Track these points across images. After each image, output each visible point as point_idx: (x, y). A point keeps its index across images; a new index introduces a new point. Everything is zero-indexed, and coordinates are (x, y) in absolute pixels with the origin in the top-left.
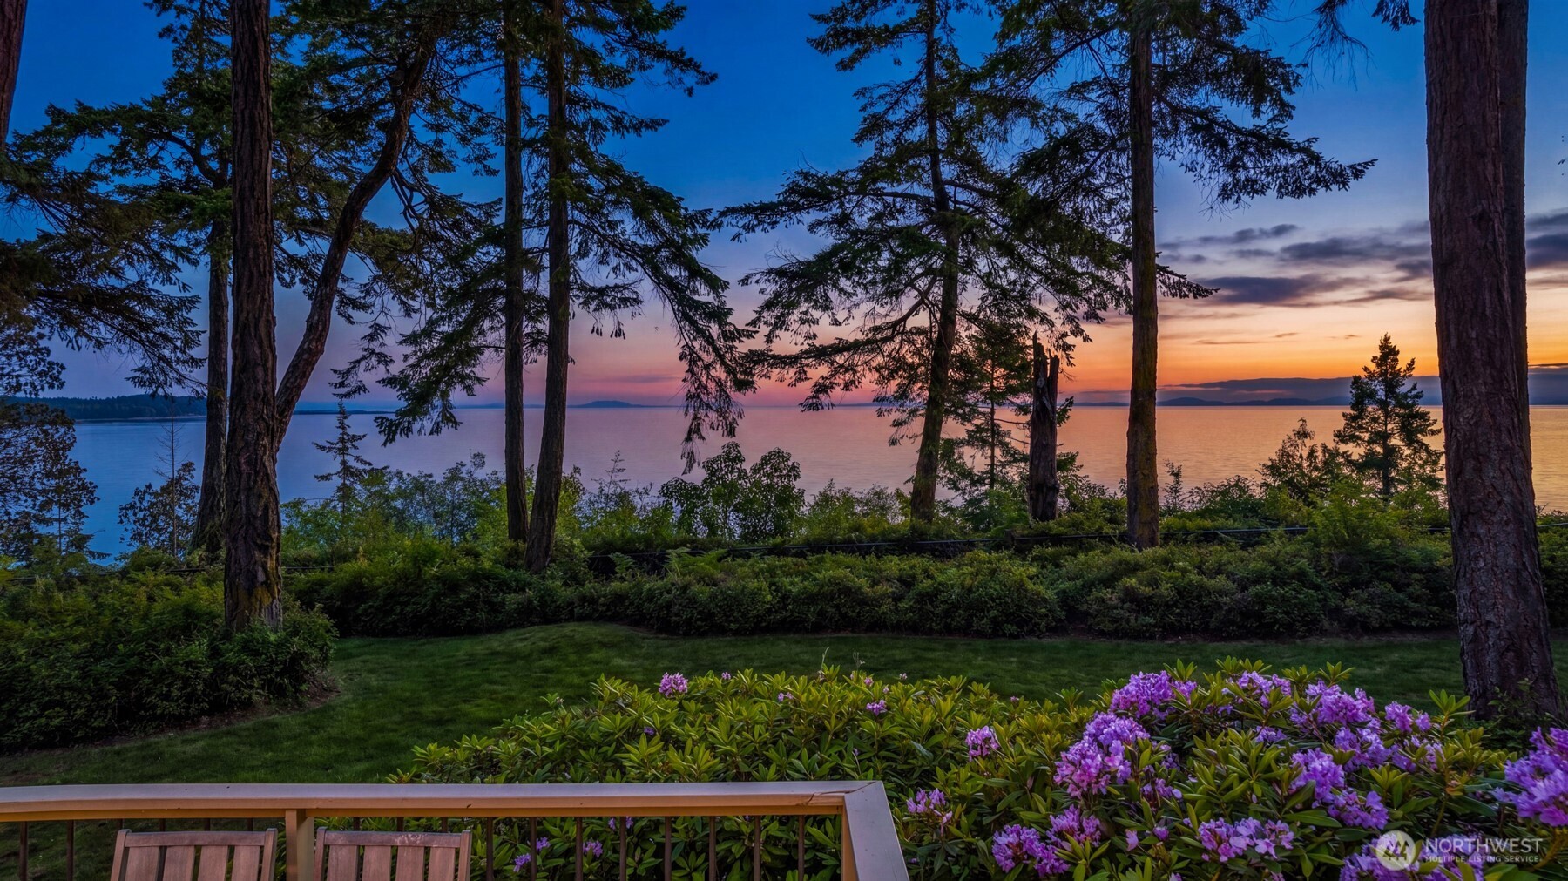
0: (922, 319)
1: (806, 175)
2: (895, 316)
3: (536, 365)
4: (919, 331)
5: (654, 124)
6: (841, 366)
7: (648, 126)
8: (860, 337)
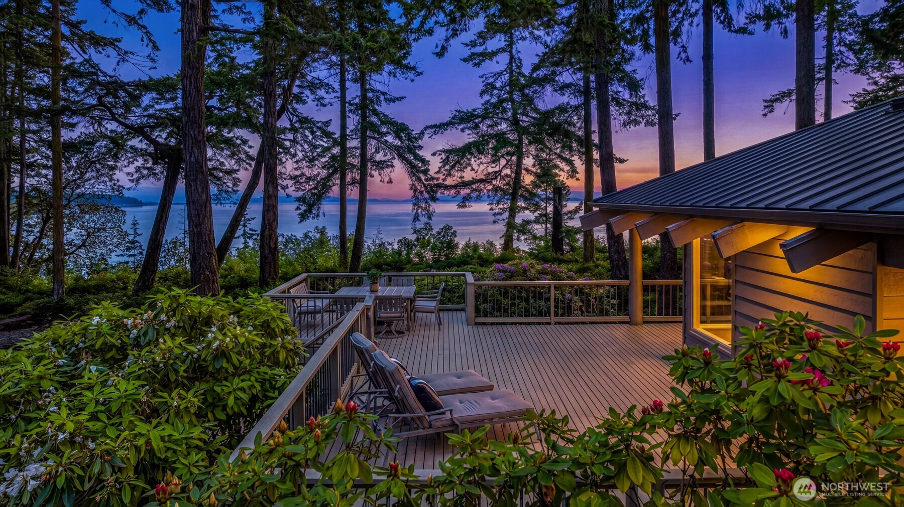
0: (507, 171)
1: (459, 112)
2: (497, 169)
3: (353, 193)
4: (507, 176)
5: (400, 99)
6: (475, 189)
7: (398, 100)
8: (483, 177)
